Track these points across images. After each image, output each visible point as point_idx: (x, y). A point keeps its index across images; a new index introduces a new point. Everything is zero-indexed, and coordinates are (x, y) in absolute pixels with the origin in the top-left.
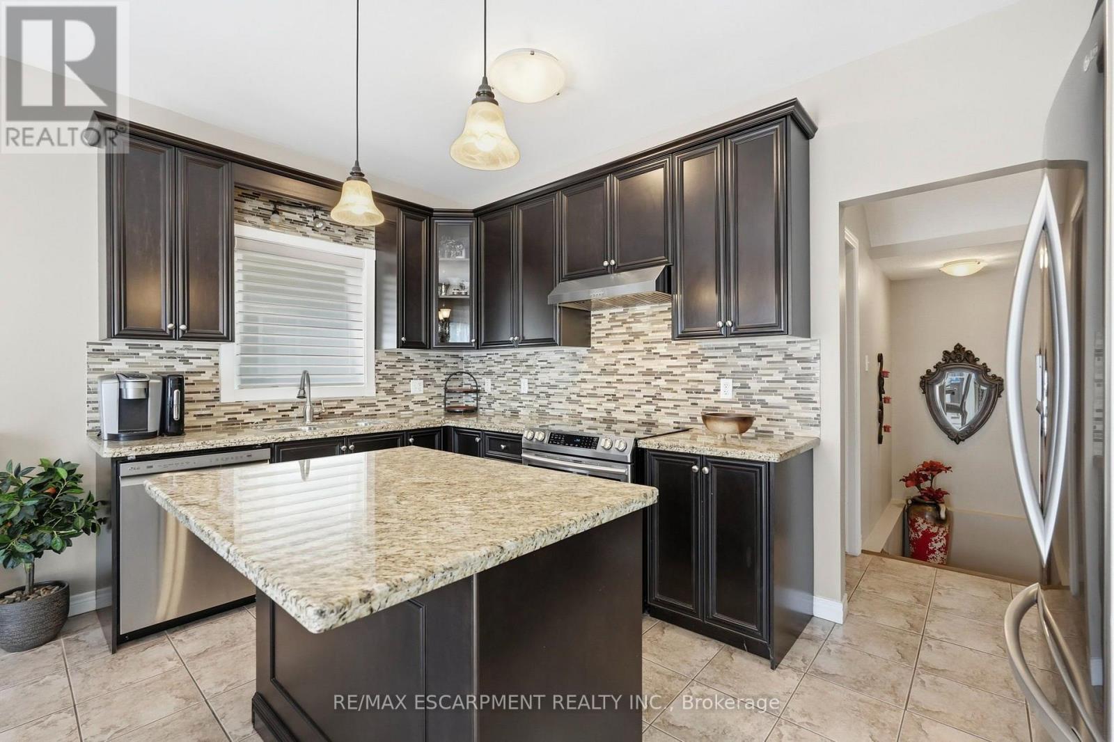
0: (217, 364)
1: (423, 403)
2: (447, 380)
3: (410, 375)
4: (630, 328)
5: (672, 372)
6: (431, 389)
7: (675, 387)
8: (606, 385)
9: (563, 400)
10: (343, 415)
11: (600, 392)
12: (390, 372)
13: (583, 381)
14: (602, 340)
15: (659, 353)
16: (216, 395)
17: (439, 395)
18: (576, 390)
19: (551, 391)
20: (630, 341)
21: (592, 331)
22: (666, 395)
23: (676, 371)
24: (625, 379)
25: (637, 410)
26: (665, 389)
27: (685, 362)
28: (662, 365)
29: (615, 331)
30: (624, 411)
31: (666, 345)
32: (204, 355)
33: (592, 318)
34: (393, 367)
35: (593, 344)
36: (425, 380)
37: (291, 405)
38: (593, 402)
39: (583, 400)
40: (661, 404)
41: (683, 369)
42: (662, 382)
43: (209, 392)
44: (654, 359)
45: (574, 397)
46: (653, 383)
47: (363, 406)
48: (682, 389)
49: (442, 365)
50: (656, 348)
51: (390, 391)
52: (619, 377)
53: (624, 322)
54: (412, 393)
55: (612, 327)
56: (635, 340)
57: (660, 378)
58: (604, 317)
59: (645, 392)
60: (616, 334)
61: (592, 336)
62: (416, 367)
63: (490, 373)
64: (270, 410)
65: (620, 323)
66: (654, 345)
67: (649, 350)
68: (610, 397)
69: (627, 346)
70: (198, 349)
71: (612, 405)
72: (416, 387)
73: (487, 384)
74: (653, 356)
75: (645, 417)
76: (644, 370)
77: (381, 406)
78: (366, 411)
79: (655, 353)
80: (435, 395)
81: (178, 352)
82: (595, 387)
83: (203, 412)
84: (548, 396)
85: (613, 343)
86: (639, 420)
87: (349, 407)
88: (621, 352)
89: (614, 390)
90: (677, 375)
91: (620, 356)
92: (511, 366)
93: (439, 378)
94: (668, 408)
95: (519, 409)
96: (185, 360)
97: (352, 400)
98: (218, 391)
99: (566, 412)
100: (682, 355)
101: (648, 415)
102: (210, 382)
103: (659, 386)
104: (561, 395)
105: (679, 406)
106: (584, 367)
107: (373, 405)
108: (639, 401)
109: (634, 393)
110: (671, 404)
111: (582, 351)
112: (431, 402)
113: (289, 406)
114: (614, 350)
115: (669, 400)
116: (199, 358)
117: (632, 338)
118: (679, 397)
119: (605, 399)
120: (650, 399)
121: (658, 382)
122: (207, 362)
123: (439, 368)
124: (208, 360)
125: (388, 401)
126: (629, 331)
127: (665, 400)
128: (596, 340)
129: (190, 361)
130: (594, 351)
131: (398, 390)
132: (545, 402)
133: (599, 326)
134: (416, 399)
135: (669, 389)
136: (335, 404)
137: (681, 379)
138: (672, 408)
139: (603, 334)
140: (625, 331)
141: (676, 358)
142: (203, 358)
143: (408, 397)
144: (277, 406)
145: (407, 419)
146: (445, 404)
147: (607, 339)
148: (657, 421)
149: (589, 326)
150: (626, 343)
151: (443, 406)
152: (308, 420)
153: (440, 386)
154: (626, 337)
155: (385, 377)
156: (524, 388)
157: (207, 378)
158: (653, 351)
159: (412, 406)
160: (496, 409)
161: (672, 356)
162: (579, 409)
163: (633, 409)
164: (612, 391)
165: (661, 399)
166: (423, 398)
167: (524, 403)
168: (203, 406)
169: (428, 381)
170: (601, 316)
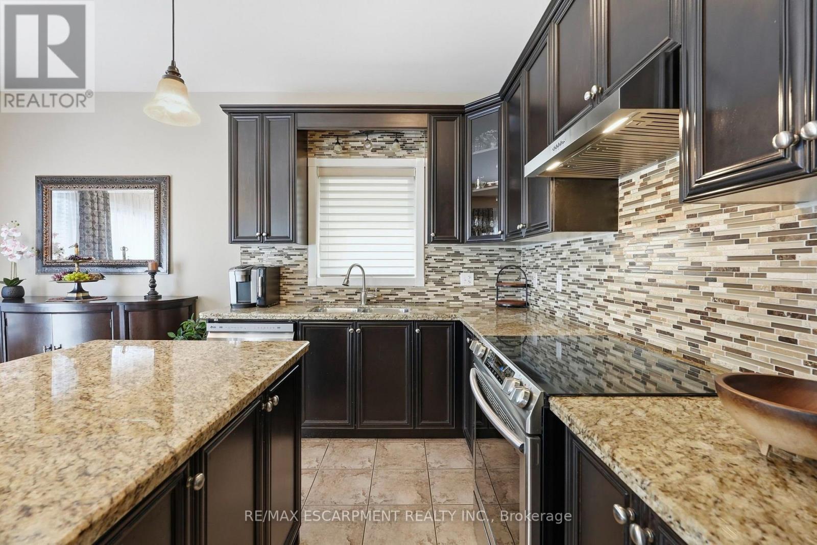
0: (306, 259)
1: (474, 295)
2: (500, 273)
3: (460, 268)
4: (668, 194)
5: (738, 269)
6: (483, 282)
7: (744, 299)
8: (634, 287)
9: (591, 304)
10: (397, 301)
11: (630, 297)
12: (439, 265)
13: (610, 280)
14: (631, 219)
15: (713, 233)
16: (306, 281)
17: (491, 289)
18: (602, 291)
19: (581, 291)
20: (668, 215)
21: (620, 207)
22: (726, 313)
23: (745, 267)
24: (660, 280)
25: (676, 332)
26: (725, 301)
27: (766, 248)
28: (720, 254)
29: (648, 202)
30: (658, 331)
31: (727, 216)
32: (299, 253)
33: (620, 188)
34: (443, 261)
35: (621, 226)
36: (476, 273)
37: (355, 291)
38: (618, 311)
39: (611, 307)
40: (716, 329)
41: (763, 263)
42: (718, 288)
43: (302, 279)
44: (704, 244)
45: (601, 301)
46: (703, 289)
47: (414, 294)
48: (759, 305)
49: (496, 258)
50: (708, 224)
51: (439, 283)
52: (651, 276)
53: (660, 186)
54: (461, 285)
55: (644, 196)
56: (675, 213)
57: (715, 280)
58: (633, 184)
59: (688, 304)
60: (648, 207)
61: (620, 214)
62: (466, 261)
63: (537, 267)
64: (341, 293)
65: (653, 189)
66: (705, 219)
67: (695, 229)
68: (640, 307)
69: (662, 225)
70: (296, 249)
71: (641, 319)
72: (466, 280)
73: (534, 278)
74: (702, 239)
75: (688, 348)
76: (688, 264)
77: (431, 295)
78: (416, 299)
79: (705, 234)
80: (488, 287)
81: (285, 251)
82: (622, 289)
83: (299, 293)
84: (578, 297)
85: (644, 222)
86: (679, 350)
87: (401, 295)
88: (655, 235)
89: (644, 296)
90: (747, 275)
91: (655, 241)
92: (549, 259)
93: (492, 271)
94: (730, 339)
95: (555, 309)
96: (288, 257)
97: (404, 289)
98: (306, 278)
99: (593, 320)
100: (760, 234)
101: (694, 344)
102: (301, 272)
103: (712, 294)
104: (588, 296)
105: (752, 339)
106: (609, 260)
107: (423, 294)
108: (680, 318)
109: (672, 303)
110: (736, 333)
111: (608, 237)
112: (482, 294)
113: (354, 291)
114: (645, 232)
115: (730, 323)
116: (295, 255)
117: (669, 211)
118: (752, 321)
119: (634, 309)
120: (697, 317)
121: (711, 287)
122: (301, 258)
123: (492, 262)
124: (301, 257)
125: (437, 291)
126: (667, 199)
127: (723, 322)
128: (625, 220)
129: (291, 257)
130: (622, 236)
131: (448, 281)
132: (575, 304)
133: (628, 199)
134: (465, 290)
135: (730, 302)
136: (389, 291)
137: (756, 283)
138: (736, 340)
139: (631, 210)
140: (659, 200)
141: (746, 241)
142: (299, 255)
143: (458, 289)
144: (345, 290)
145: (456, 309)
146: (497, 298)
147: (636, 217)
148: (709, 359)
149: (616, 200)
150: (661, 219)
151: (496, 299)
152: (363, 303)
153: (491, 279)
154: (662, 210)
155: (434, 269)
156: (559, 287)
157: (300, 269)
158: (703, 230)
159: (461, 297)
160: (541, 307)
161: (738, 236)
162: (606, 319)
163: (669, 329)
164: (642, 297)
165: (715, 320)
166: (474, 290)
167: (560, 303)
168: (298, 288)
169: (478, 274)
170: (630, 183)
